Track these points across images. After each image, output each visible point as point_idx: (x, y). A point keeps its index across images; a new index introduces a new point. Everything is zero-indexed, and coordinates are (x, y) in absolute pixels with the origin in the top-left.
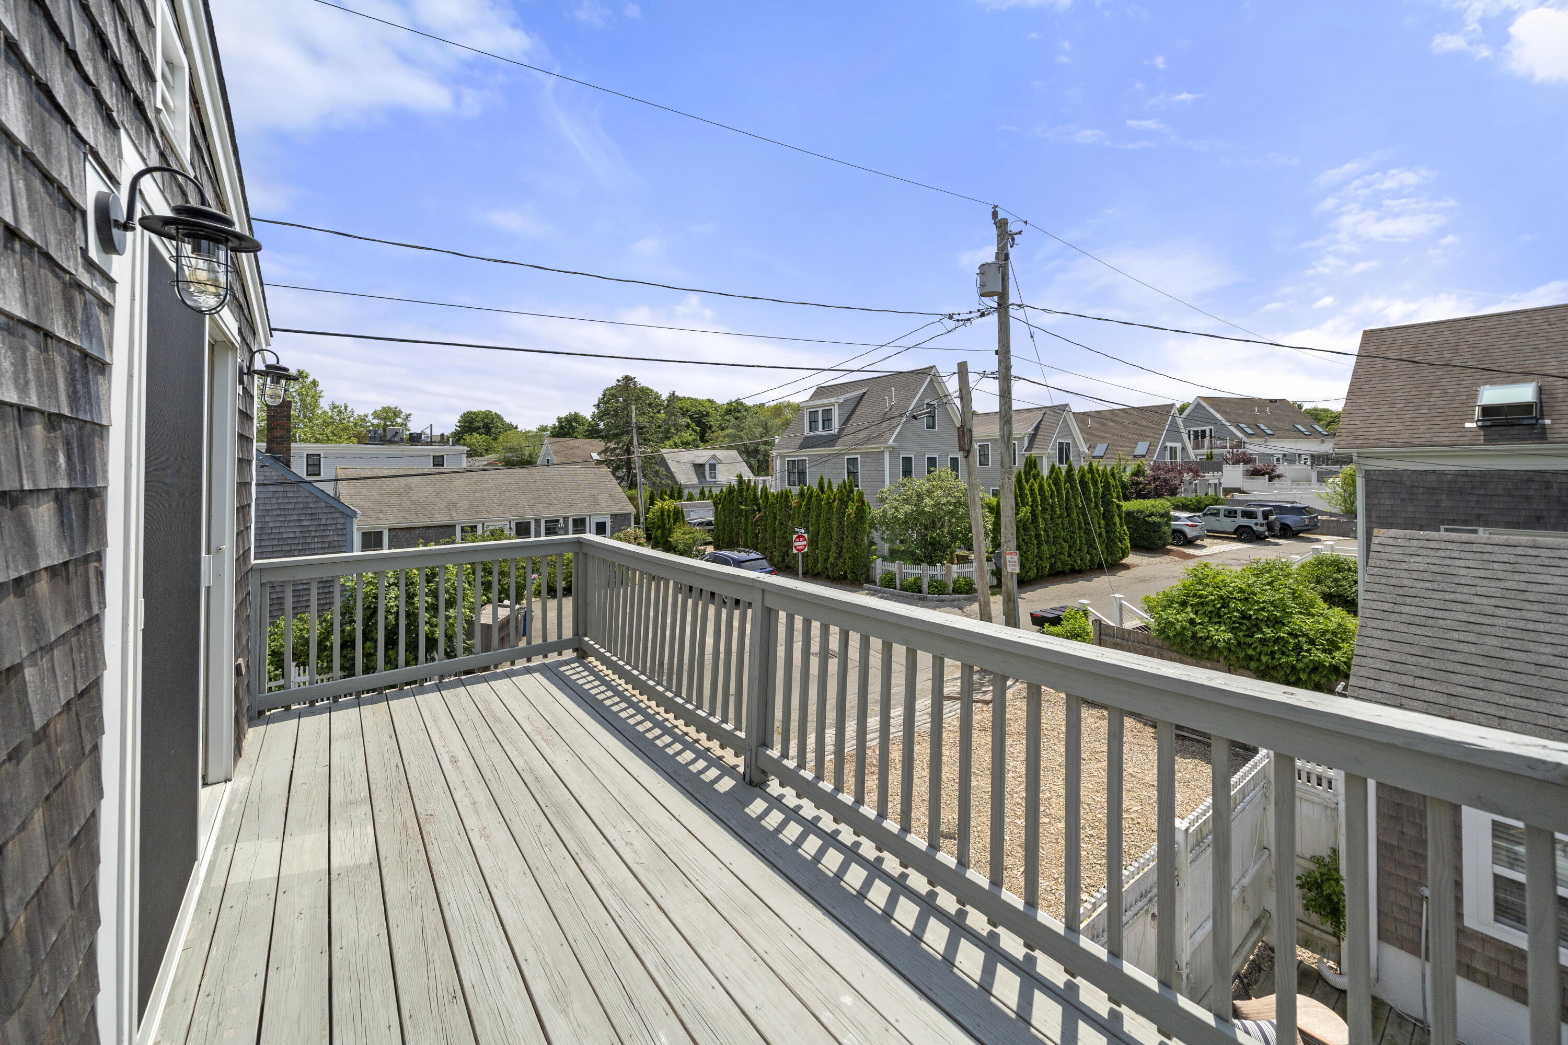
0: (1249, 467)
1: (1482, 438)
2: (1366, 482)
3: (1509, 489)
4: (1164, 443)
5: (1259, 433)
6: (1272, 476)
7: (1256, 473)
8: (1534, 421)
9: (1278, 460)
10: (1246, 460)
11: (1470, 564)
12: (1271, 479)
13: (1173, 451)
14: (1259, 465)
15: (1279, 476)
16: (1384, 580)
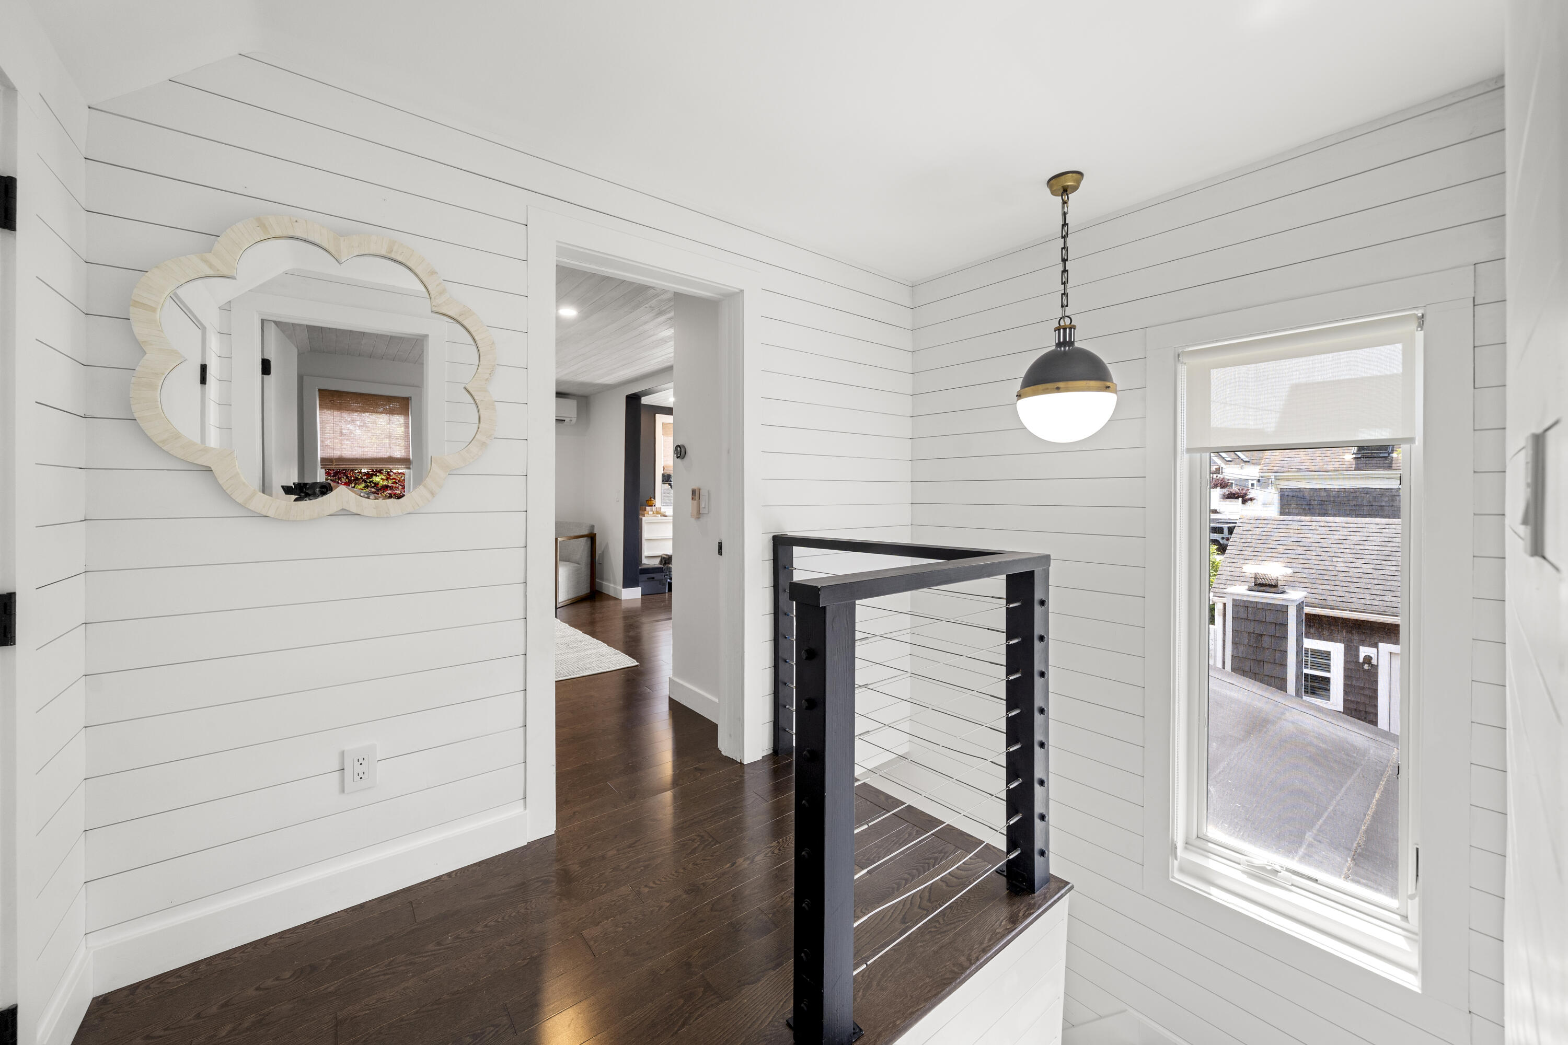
0: (1226, 491)
1: (1354, 466)
2: (1281, 497)
3: (1370, 501)
6: (1245, 499)
7: (1231, 496)
8: (1387, 455)
9: (1253, 485)
10: (1223, 484)
11: (1280, 530)
12: (1244, 502)
14: (1235, 489)
15: (1251, 499)
16: (1239, 540)
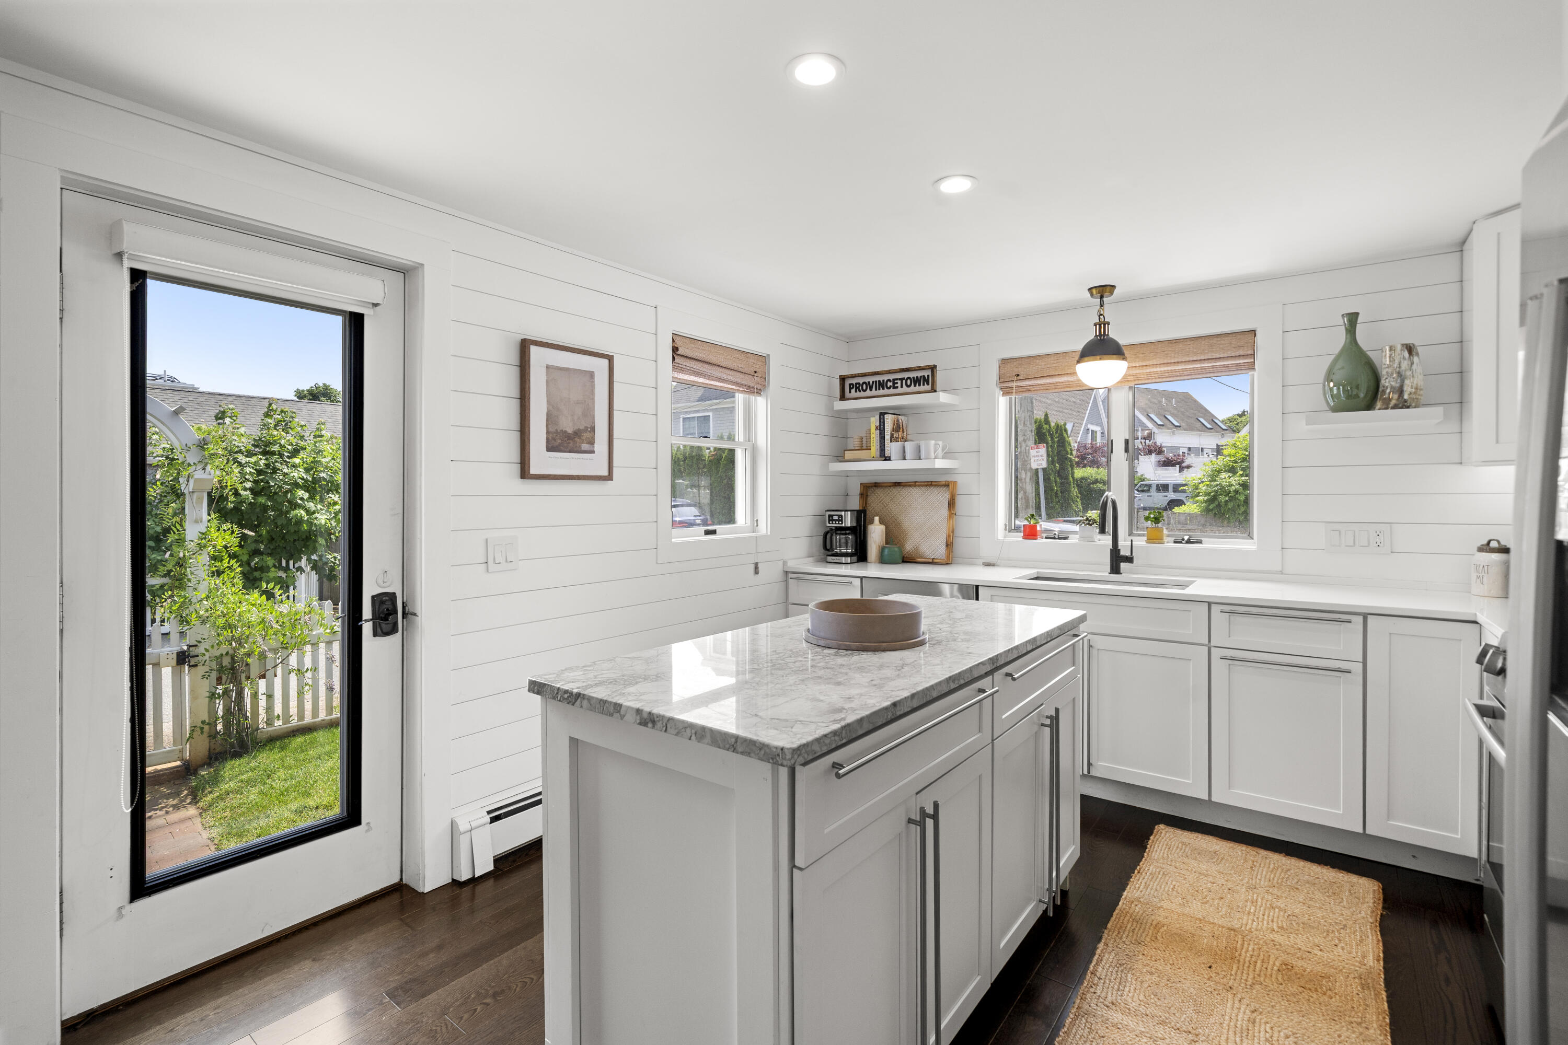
4: (1086, 425)
5: (1166, 425)
13: (1094, 433)
